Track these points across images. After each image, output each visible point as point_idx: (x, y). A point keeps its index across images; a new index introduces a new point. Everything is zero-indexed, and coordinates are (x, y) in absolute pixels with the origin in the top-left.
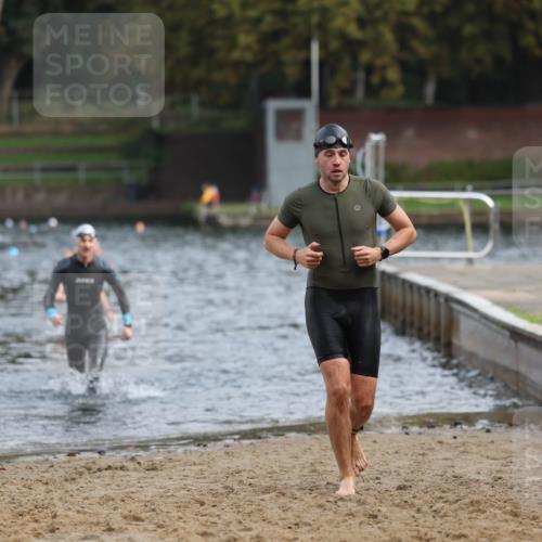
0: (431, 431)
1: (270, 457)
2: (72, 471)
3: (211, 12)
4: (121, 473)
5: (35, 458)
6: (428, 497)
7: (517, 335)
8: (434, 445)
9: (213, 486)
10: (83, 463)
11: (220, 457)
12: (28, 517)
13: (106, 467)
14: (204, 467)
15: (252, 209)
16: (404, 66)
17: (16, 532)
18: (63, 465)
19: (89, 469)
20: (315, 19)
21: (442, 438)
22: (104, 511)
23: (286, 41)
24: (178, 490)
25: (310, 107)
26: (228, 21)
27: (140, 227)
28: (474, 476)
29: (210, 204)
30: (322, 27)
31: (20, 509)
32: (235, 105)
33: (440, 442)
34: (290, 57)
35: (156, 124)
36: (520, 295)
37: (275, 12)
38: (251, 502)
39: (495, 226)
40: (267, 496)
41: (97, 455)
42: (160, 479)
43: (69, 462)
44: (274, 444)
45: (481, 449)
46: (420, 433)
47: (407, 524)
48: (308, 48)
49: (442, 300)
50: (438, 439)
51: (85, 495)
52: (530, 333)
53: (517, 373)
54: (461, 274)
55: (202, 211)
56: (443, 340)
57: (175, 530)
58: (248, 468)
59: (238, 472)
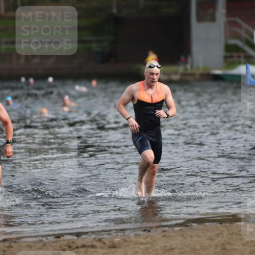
1: (194, 239)
4: (91, 249)
13: (81, 245)
14: (148, 246)
18: (52, 244)
19: (70, 247)
35: (115, 10)
41: (75, 238)
43: (56, 242)
44: (197, 230)
58: (179, 247)
59: (172, 249)
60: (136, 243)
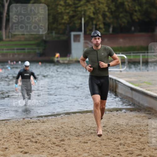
0: (111, 113)
1: (72, 119)
2: (24, 123)
3: (58, 11)
4: (36, 123)
5: (15, 120)
6: (110, 129)
7: (132, 89)
8: (112, 116)
9: (58, 126)
10: (26, 121)
11: (60, 119)
12: (13, 134)
14: (56, 122)
15: (68, 59)
16: (105, 24)
17: (10, 138)
19: (28, 122)
20: (83, 13)
21: (114, 114)
22: (32, 133)
23: (76, 18)
24: (49, 127)
25: (82, 34)
26: (61, 13)
27: (40, 63)
28: (122, 124)
29: (58, 58)
30: (84, 14)
31: (11, 132)
32: (64, 33)
33: (114, 115)
34: (77, 22)
35: (44, 38)
36: (133, 79)
37: (73, 11)
38: (67, 130)
39: (127, 63)
40: (71, 129)
41: (30, 119)
42: (45, 125)
43: (23, 121)
44: (73, 116)
45: (124, 117)
46: (109, 113)
47: (105, 135)
48: (81, 20)
49: (114, 81)
50: (113, 114)
51: (27, 129)
52: (135, 89)
53: (132, 99)
54: (119, 74)
55: (56, 59)
56: (114, 91)
57: (49, 137)
58: (67, 122)
59: (64, 123)
60: (51, 121)
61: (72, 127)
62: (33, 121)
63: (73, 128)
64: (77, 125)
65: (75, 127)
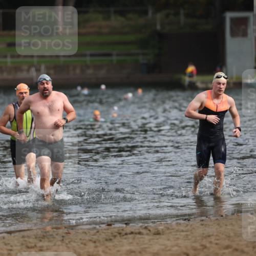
1: (228, 227)
2: (110, 235)
4: (138, 236)
5: (88, 227)
9: (194, 245)
10: (116, 230)
13: (130, 232)
14: (188, 233)
18: (104, 231)
19: (120, 234)
24: (173, 246)
25: (252, 16)
32: (206, 16)
35: (158, 27)
40: (226, 251)
41: (125, 226)
42: (162, 240)
43: (108, 229)
44: (231, 219)
51: (117, 249)
55: (187, 80)
58: (215, 234)
59: (209, 236)
60: (177, 231)
61: (227, 247)
62: (133, 230)
63: (230, 250)
64: (240, 241)
65: (235, 246)
